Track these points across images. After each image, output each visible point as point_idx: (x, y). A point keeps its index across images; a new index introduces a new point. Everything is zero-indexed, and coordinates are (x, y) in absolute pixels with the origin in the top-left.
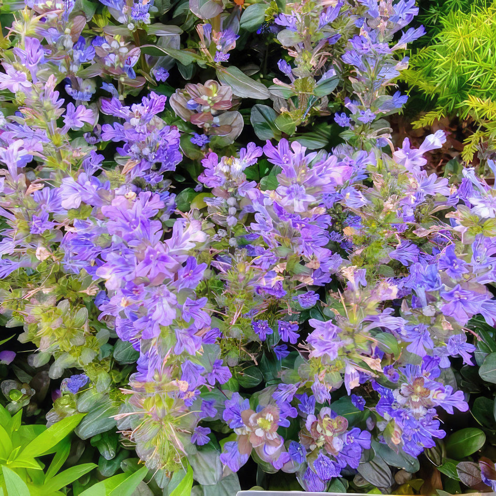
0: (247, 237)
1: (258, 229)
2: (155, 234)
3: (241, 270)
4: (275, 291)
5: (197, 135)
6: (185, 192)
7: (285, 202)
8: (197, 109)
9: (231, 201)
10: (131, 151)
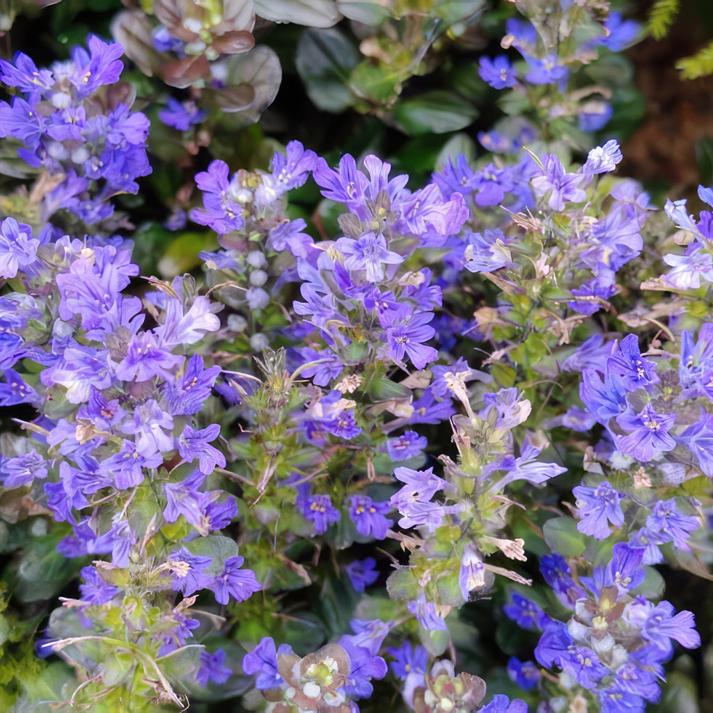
0: (290, 330)
1: (308, 312)
2: (130, 321)
3: (276, 387)
4: (341, 428)
5: (173, 104)
6: (147, 232)
7: (351, 264)
8: (176, 47)
9: (256, 259)
10: (48, 155)
